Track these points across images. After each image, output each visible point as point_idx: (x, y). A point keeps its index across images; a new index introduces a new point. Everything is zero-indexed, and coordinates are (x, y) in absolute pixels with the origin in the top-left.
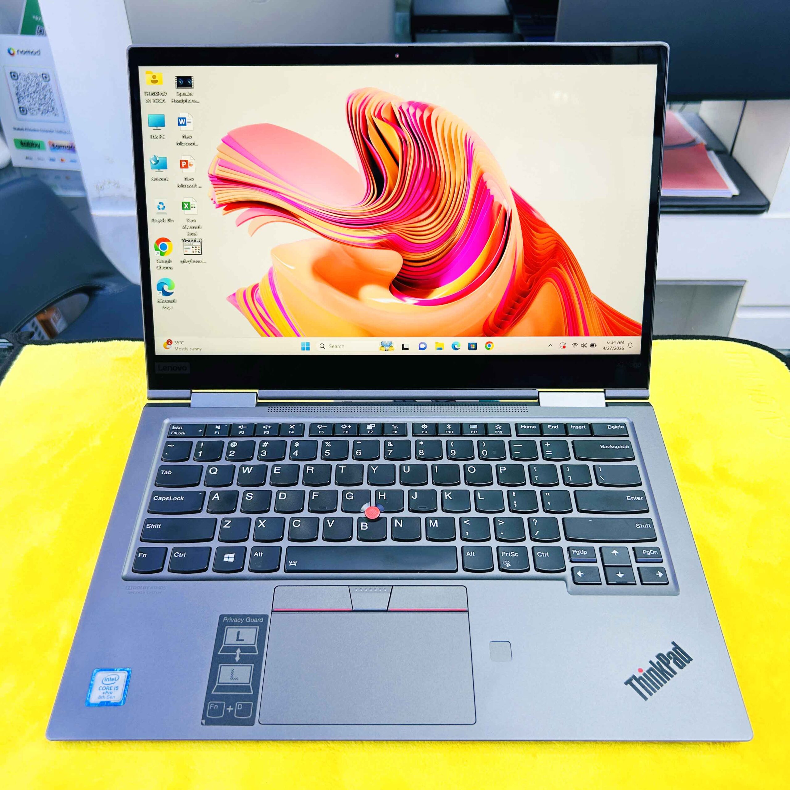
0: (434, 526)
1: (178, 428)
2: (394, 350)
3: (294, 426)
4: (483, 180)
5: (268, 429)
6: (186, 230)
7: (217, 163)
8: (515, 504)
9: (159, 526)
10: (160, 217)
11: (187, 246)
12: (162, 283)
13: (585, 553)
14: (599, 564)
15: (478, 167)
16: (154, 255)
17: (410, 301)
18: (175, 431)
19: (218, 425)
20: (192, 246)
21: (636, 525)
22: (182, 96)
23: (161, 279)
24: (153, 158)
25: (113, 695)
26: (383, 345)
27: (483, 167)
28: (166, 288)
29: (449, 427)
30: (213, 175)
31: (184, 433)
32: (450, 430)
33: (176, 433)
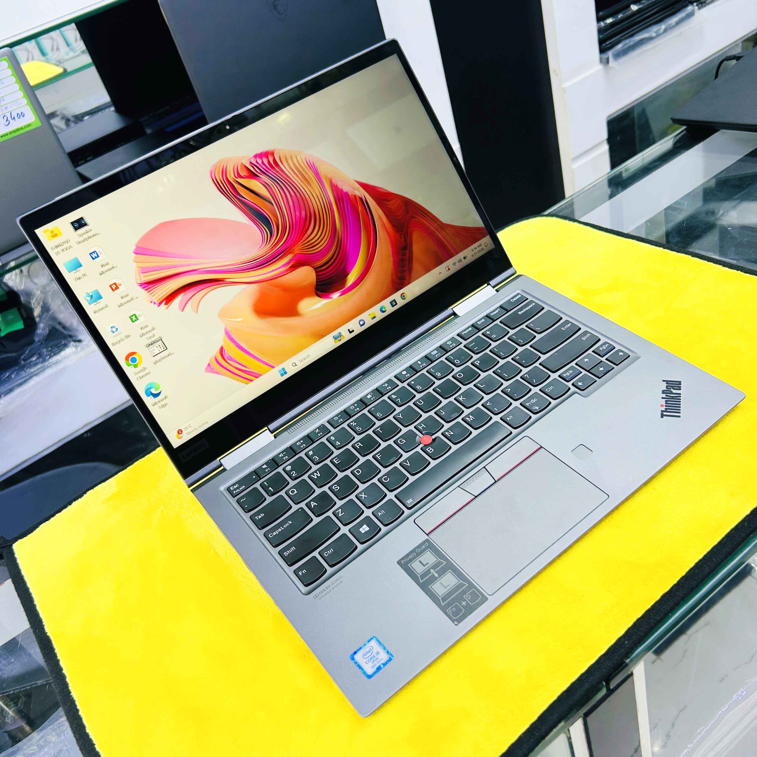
0: (472, 419)
1: (235, 487)
2: (345, 337)
3: (317, 429)
4: (334, 185)
5: (302, 444)
6: (144, 337)
7: (139, 272)
8: (506, 375)
9: (293, 548)
10: (118, 338)
11: (151, 349)
12: (147, 389)
13: (571, 372)
14: (584, 372)
15: (326, 178)
16: (129, 371)
17: (336, 296)
18: (235, 489)
19: (263, 465)
20: (156, 347)
21: (582, 339)
22: (83, 236)
23: (146, 386)
24: (86, 295)
25: (380, 659)
26: (335, 338)
27: (329, 176)
28: (154, 391)
29: (419, 362)
30: (141, 283)
31: (244, 487)
32: (422, 364)
33: (238, 490)
